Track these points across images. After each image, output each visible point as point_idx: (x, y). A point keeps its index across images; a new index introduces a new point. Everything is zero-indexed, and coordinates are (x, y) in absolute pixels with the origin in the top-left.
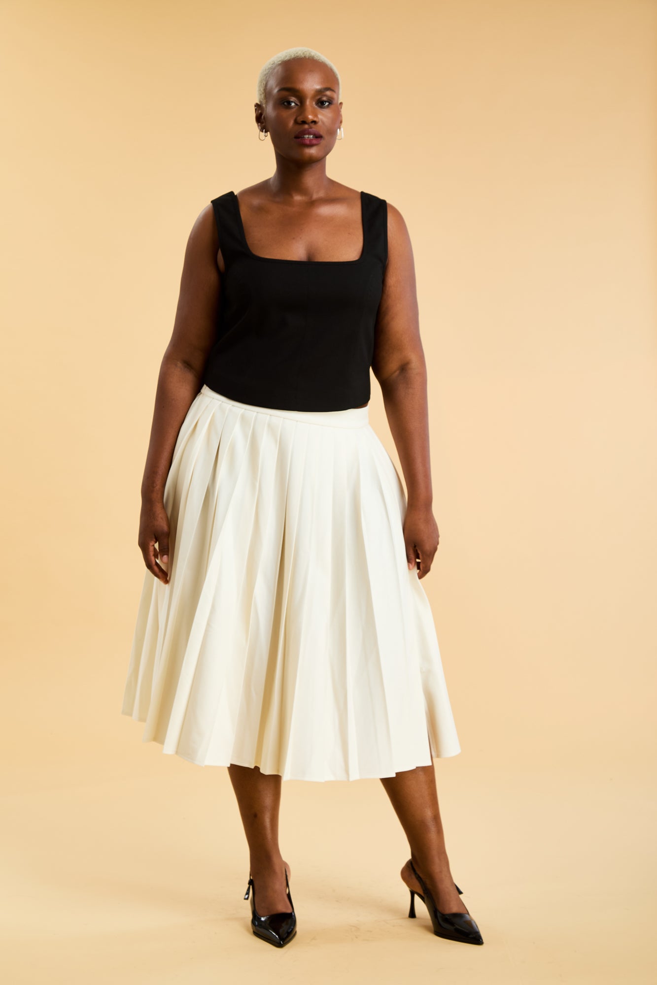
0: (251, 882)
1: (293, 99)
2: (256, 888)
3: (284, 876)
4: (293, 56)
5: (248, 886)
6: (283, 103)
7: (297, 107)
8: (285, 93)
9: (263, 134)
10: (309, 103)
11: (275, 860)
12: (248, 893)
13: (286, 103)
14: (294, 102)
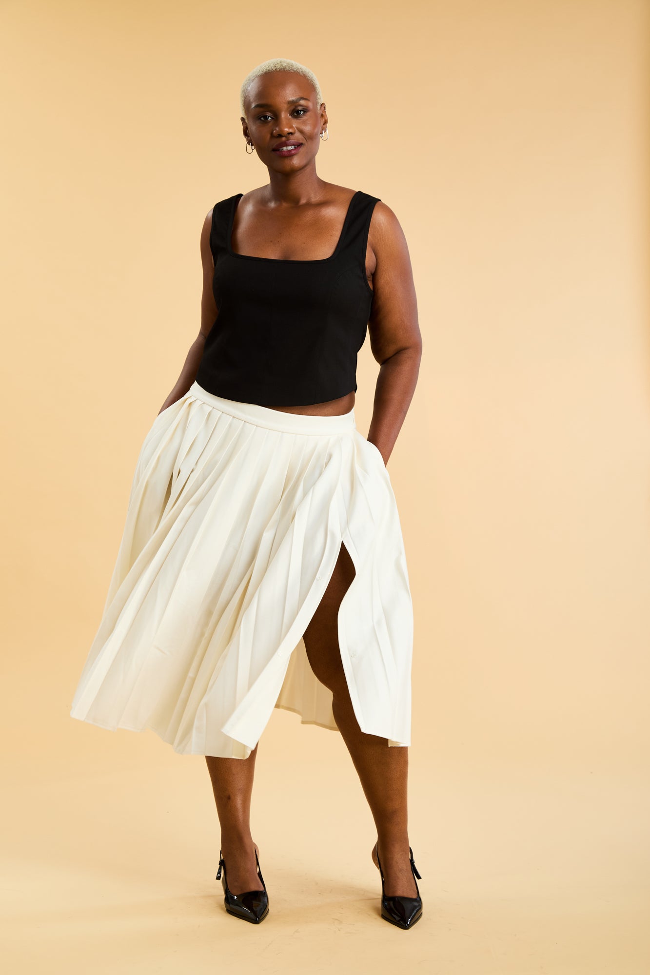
0: (222, 863)
1: (268, 114)
2: (228, 867)
3: (255, 856)
4: (265, 71)
5: (218, 866)
6: (260, 119)
7: (273, 120)
8: (261, 109)
9: (250, 147)
10: (284, 116)
11: (246, 840)
12: (219, 872)
13: (262, 119)
14: (271, 117)
